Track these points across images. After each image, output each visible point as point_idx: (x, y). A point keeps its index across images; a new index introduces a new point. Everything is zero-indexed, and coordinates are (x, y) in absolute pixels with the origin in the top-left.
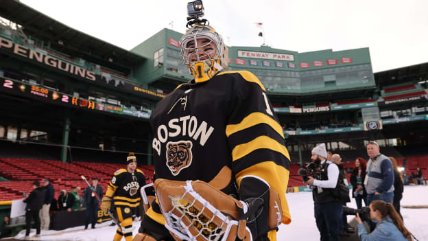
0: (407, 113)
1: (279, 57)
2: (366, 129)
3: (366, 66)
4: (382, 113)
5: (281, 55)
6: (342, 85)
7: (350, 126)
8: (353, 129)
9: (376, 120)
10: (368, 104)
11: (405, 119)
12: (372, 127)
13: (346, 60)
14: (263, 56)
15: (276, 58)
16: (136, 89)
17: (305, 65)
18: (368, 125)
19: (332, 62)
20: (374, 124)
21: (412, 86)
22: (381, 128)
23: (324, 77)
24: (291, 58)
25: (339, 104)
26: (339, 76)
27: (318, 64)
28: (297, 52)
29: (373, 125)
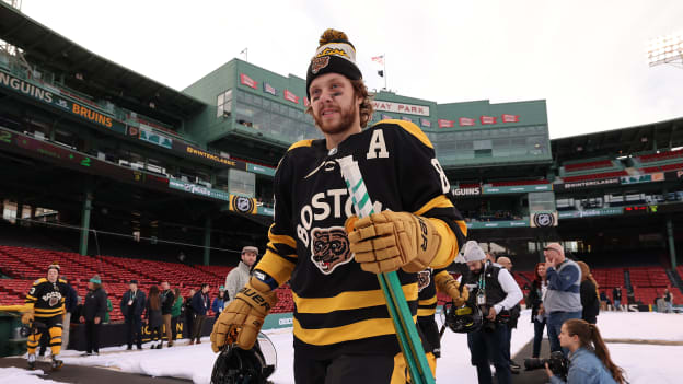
0: (597, 203)
1: (407, 109)
2: (533, 225)
3: (540, 128)
4: (558, 201)
5: (410, 107)
6: (502, 156)
7: (509, 219)
8: (513, 224)
9: (550, 211)
10: (539, 188)
11: (593, 213)
12: (542, 222)
13: (510, 119)
14: (383, 106)
15: (402, 111)
16: (190, 150)
17: (445, 124)
18: (536, 219)
19: (488, 120)
20: (546, 218)
21: (608, 163)
22: (556, 224)
23: (475, 142)
24: (426, 111)
25: (496, 184)
26: (499, 143)
27: (466, 122)
28: (435, 103)
29: (545, 220)
